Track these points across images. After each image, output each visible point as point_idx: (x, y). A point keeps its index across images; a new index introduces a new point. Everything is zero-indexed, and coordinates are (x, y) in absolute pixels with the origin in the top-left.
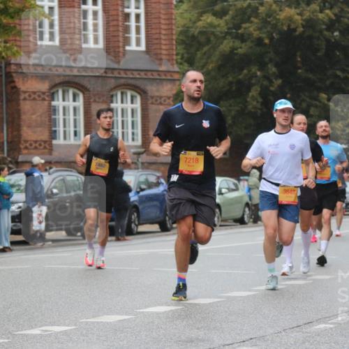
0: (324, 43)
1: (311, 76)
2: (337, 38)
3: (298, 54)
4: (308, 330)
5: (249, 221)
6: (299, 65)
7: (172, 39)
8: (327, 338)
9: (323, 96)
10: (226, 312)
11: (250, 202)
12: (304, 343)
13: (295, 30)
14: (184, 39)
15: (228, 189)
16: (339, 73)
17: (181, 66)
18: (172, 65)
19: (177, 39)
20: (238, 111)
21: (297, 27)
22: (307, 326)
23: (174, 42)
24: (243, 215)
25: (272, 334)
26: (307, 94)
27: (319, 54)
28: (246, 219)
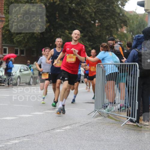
0: (68, 9)
1: (62, 22)
2: (74, 7)
3: (57, 13)
4: (52, 132)
5: (32, 84)
6: (57, 17)
7: (2, 3)
8: (60, 136)
9: (67, 31)
10: (18, 123)
11: (33, 76)
12: (50, 137)
13: (56, 2)
14: (8, 3)
15: (24, 70)
16: (74, 22)
17: (6, 15)
18: (2, 14)
19: (4, 3)
20: (30, 36)
21: (57, 1)
22: (52, 130)
23: (3, 4)
24: (30, 81)
25: (37, 133)
26: (60, 30)
27: (66, 13)
28: (31, 83)
